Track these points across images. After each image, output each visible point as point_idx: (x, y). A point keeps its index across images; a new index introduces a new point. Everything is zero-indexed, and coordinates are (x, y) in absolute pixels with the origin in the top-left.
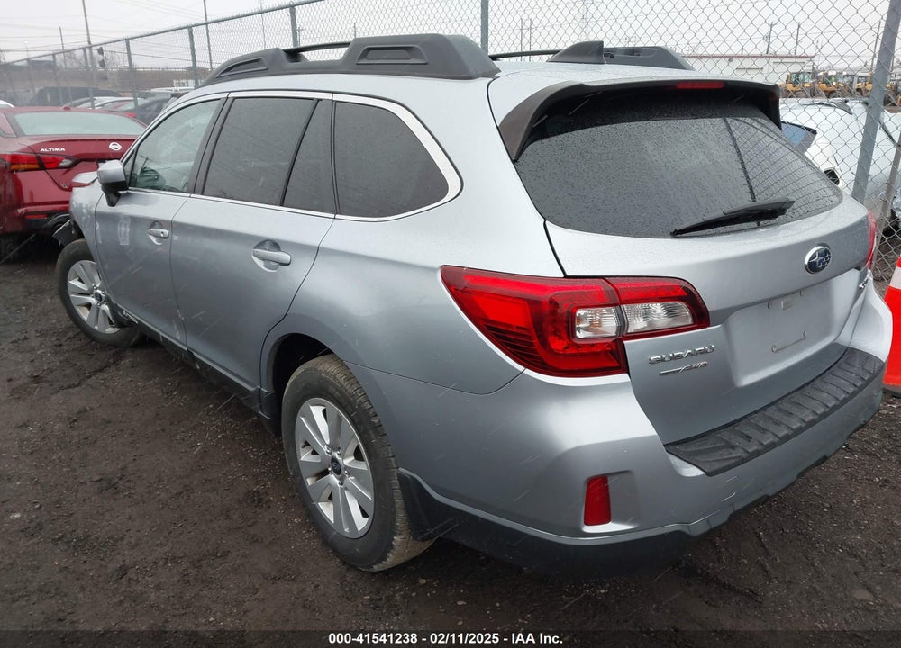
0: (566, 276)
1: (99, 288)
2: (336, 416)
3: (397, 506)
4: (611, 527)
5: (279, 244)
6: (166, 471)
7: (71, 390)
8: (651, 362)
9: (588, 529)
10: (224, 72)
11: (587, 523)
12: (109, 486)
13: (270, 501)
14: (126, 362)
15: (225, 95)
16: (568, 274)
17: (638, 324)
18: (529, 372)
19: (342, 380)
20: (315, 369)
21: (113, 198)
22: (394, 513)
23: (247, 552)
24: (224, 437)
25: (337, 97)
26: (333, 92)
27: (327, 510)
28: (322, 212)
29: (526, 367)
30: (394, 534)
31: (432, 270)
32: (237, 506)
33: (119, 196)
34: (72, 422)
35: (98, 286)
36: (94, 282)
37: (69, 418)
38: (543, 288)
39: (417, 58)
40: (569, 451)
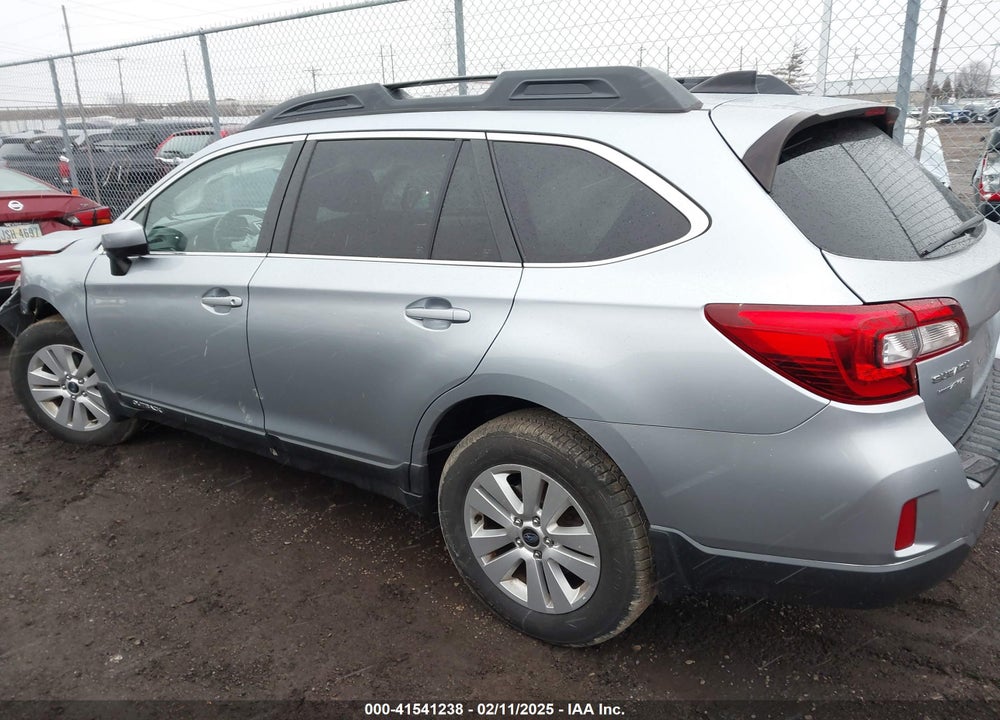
0: (865, 304)
1: (75, 377)
2: (539, 481)
3: (637, 568)
4: (915, 549)
5: (450, 301)
6: (268, 578)
7: (78, 503)
8: (934, 381)
9: (900, 554)
10: (285, 113)
11: (898, 548)
12: (212, 605)
13: (412, 593)
14: (126, 462)
15: (303, 138)
16: (867, 301)
17: (927, 345)
18: (834, 404)
19: (550, 440)
20: (506, 433)
21: (124, 266)
22: (634, 577)
23: (429, 651)
24: (310, 531)
25: (491, 136)
26: (486, 132)
27: (518, 590)
28: (501, 261)
29: (831, 399)
30: (633, 599)
31: (696, 310)
32: (380, 604)
33: (129, 263)
34: (110, 538)
35: (74, 374)
36: (68, 370)
37: (103, 537)
38: (850, 318)
39: (599, 91)
40: (883, 481)
